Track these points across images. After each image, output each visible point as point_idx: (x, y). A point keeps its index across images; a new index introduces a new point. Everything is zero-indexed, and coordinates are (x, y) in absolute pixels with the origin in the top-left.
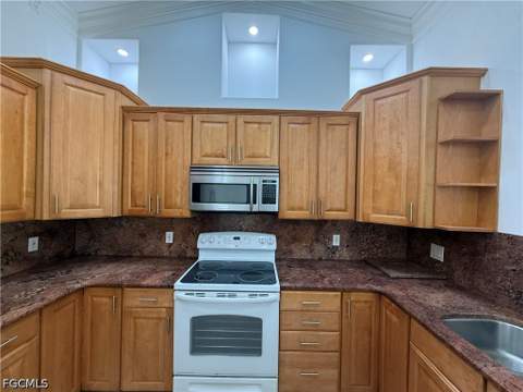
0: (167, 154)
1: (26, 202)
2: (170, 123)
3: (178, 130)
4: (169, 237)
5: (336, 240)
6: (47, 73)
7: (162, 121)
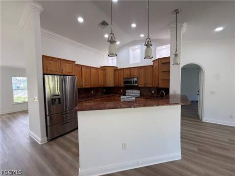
1: (104, 84)
3: (122, 72)
5: (153, 92)
7: (119, 71)
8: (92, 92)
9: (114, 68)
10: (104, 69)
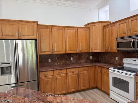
0: (111, 35)
1: (88, 49)
2: (112, 27)
4: (117, 59)
6: (90, 25)
7: (110, 27)
8: (72, 59)
9: (104, 24)
10: (89, 28)
